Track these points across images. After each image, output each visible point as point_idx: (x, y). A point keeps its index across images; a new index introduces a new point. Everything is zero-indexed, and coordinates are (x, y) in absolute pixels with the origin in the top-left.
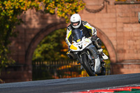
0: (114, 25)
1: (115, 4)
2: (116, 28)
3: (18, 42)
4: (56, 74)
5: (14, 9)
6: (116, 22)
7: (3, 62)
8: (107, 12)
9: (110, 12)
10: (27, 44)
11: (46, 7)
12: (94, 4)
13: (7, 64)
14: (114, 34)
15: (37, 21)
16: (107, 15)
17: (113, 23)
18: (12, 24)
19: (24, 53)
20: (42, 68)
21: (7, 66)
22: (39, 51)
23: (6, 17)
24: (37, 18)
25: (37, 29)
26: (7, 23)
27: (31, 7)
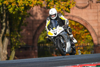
0: (96, 18)
1: (97, 3)
2: (97, 20)
3: (27, 30)
4: (54, 53)
5: (25, 6)
6: (98, 16)
7: (17, 44)
8: (91, 8)
9: (93, 8)
10: (34, 31)
11: (47, 4)
12: (82, 2)
13: (20, 46)
14: (96, 25)
15: (41, 14)
16: (91, 11)
17: (95, 16)
18: (23, 17)
19: (32, 38)
20: (45, 49)
21: (19, 47)
22: (43, 36)
23: (19, 12)
24: (41, 12)
25: (41, 20)
26: (20, 16)
27: (37, 4)
